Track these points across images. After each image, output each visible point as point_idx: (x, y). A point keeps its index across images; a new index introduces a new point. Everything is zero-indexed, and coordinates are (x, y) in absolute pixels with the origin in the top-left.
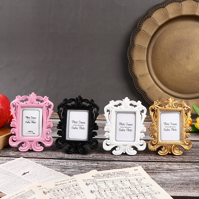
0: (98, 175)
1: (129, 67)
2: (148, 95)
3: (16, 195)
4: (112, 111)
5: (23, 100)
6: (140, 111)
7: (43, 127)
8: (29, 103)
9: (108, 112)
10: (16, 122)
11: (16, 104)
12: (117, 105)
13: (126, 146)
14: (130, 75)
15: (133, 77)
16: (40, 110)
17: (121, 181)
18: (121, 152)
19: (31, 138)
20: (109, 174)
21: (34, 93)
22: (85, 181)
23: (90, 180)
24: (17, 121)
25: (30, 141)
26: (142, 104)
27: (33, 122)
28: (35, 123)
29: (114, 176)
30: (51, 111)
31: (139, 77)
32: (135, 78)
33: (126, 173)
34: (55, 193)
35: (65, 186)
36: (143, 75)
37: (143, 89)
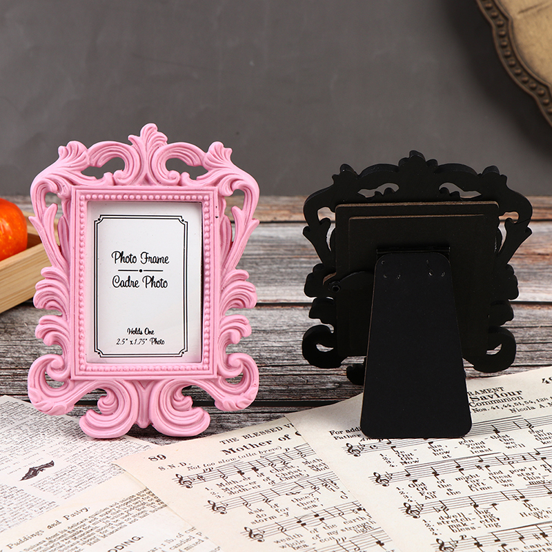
3: (49, 527)
5: (100, 164)
7: (206, 304)
8: (132, 182)
10: (60, 280)
11: (59, 189)
15: (494, 17)
16: (191, 215)
17: (499, 432)
19: (144, 367)
21: (154, 125)
22: (340, 435)
24: (68, 275)
25: (140, 382)
27: (155, 280)
28: (162, 284)
30: (247, 222)
31: (519, 17)
32: (500, 20)
33: (510, 397)
34: (228, 480)
35: (268, 452)
36: (538, 8)
37: (538, 74)
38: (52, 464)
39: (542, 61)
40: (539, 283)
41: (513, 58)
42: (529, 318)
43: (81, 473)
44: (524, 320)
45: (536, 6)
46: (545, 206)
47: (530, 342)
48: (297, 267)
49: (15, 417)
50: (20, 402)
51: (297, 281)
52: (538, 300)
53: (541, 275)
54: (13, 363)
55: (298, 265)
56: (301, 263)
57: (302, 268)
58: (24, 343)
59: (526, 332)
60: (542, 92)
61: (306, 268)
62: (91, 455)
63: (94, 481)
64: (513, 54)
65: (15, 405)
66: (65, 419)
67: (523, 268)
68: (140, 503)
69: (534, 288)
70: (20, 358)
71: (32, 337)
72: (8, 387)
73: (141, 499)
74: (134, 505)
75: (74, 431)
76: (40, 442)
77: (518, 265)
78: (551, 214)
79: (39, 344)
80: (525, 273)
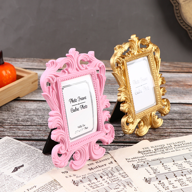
0: (146, 150)
17: (186, 159)
20: (162, 147)
22: (130, 160)
23: (137, 159)
29: (172, 150)
31: (183, 3)
32: (176, 4)
33: (188, 145)
34: (92, 182)
35: (105, 169)
37: (188, 23)
38: (23, 166)
39: (190, 18)
40: (190, 96)
41: (180, 17)
42: (188, 110)
43: (33, 170)
44: (186, 110)
46: (189, 67)
47: (189, 119)
48: (107, 88)
49: (10, 145)
50: (12, 139)
51: (108, 93)
52: (190, 103)
53: (190, 93)
54: (10, 123)
55: (108, 87)
56: (109, 86)
57: (109, 88)
58: (14, 115)
59: (187, 115)
60: (190, 29)
61: (110, 88)
62: (37, 162)
63: (38, 174)
64: (180, 16)
65: (10, 140)
66: (28, 147)
67: (184, 90)
68: (55, 184)
69: (188, 98)
70: (12, 121)
71: (17, 113)
72: (8, 133)
73: (55, 182)
74: (53, 185)
75: (31, 152)
76: (19, 156)
77: (182, 89)
78: (191, 70)
79: (19, 116)
80: (185, 92)
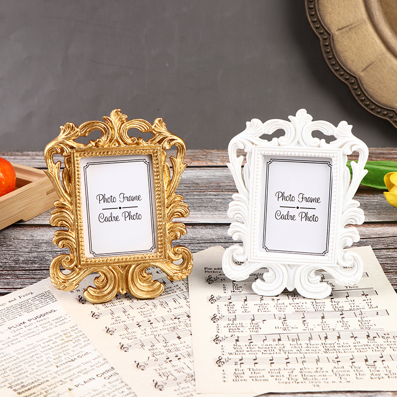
1: (308, 5)
2: (365, 87)
3: (10, 302)
4: (251, 153)
6: (344, 155)
9: (242, 157)
12: (270, 133)
13: (294, 269)
14: (311, 28)
15: (321, 34)
18: (279, 287)
26: (354, 132)
31: (337, 33)
32: (325, 35)
36: (349, 27)
37: (350, 70)
39: (353, 61)
45: (348, 26)
54: (2, 267)
58: (10, 253)
60: (353, 81)
64: (334, 57)
70: (6, 263)
71: (16, 248)
